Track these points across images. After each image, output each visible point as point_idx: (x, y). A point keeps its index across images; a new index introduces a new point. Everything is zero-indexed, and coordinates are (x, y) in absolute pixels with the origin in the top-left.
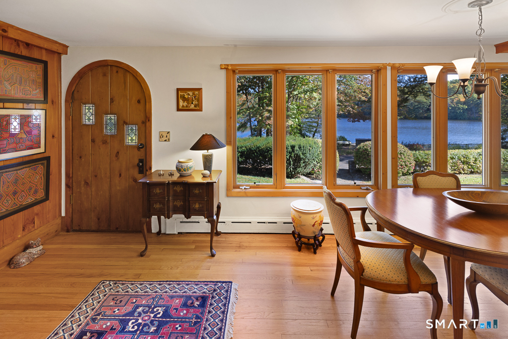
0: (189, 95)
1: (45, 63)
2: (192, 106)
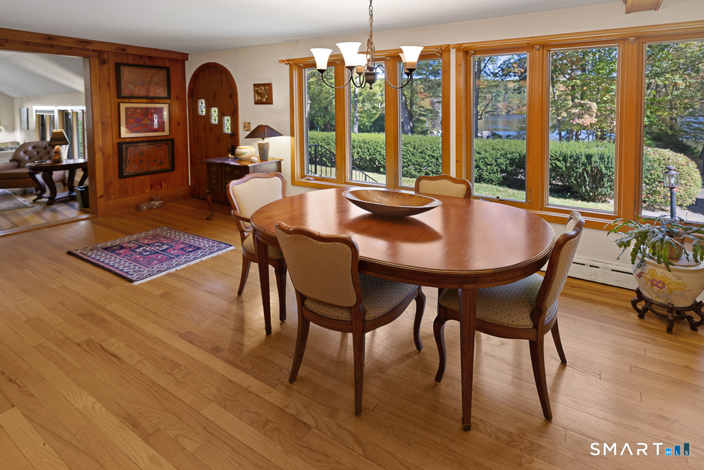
0: (261, 89)
1: (168, 69)
2: (264, 100)
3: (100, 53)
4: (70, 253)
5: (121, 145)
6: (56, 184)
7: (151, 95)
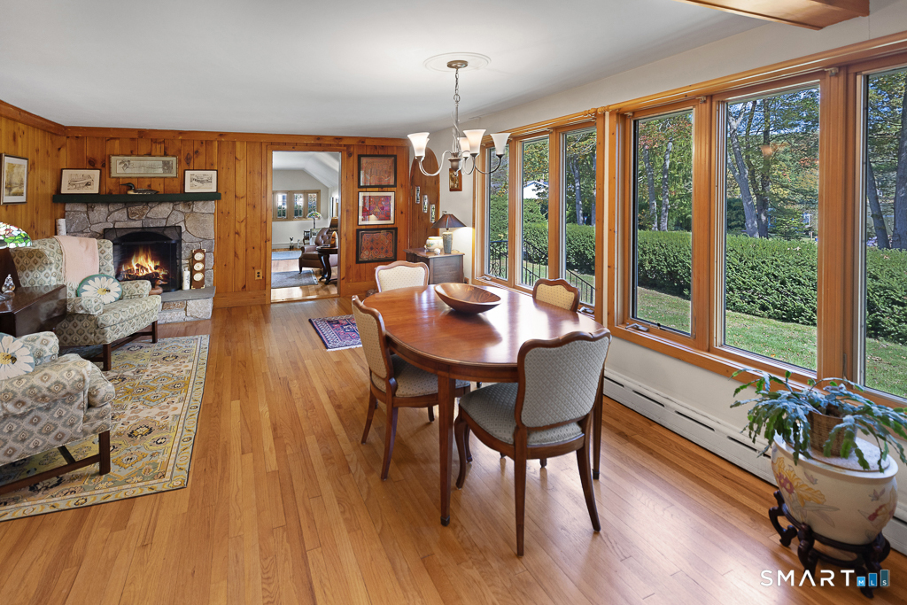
1: (395, 156)
2: (456, 187)
3: (348, 146)
4: (310, 321)
5: (359, 232)
6: (332, 268)
7: (383, 184)
